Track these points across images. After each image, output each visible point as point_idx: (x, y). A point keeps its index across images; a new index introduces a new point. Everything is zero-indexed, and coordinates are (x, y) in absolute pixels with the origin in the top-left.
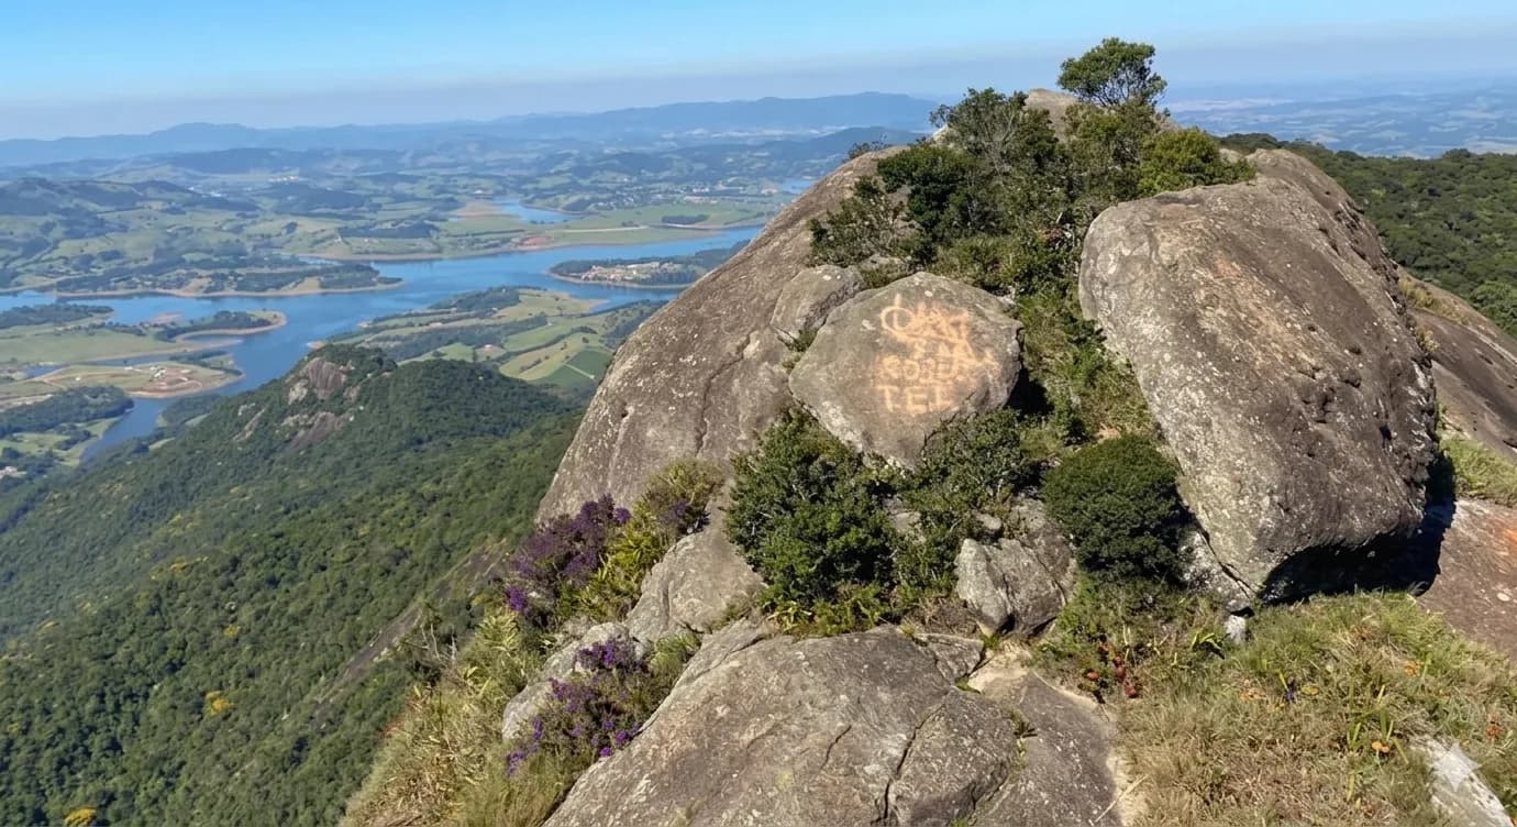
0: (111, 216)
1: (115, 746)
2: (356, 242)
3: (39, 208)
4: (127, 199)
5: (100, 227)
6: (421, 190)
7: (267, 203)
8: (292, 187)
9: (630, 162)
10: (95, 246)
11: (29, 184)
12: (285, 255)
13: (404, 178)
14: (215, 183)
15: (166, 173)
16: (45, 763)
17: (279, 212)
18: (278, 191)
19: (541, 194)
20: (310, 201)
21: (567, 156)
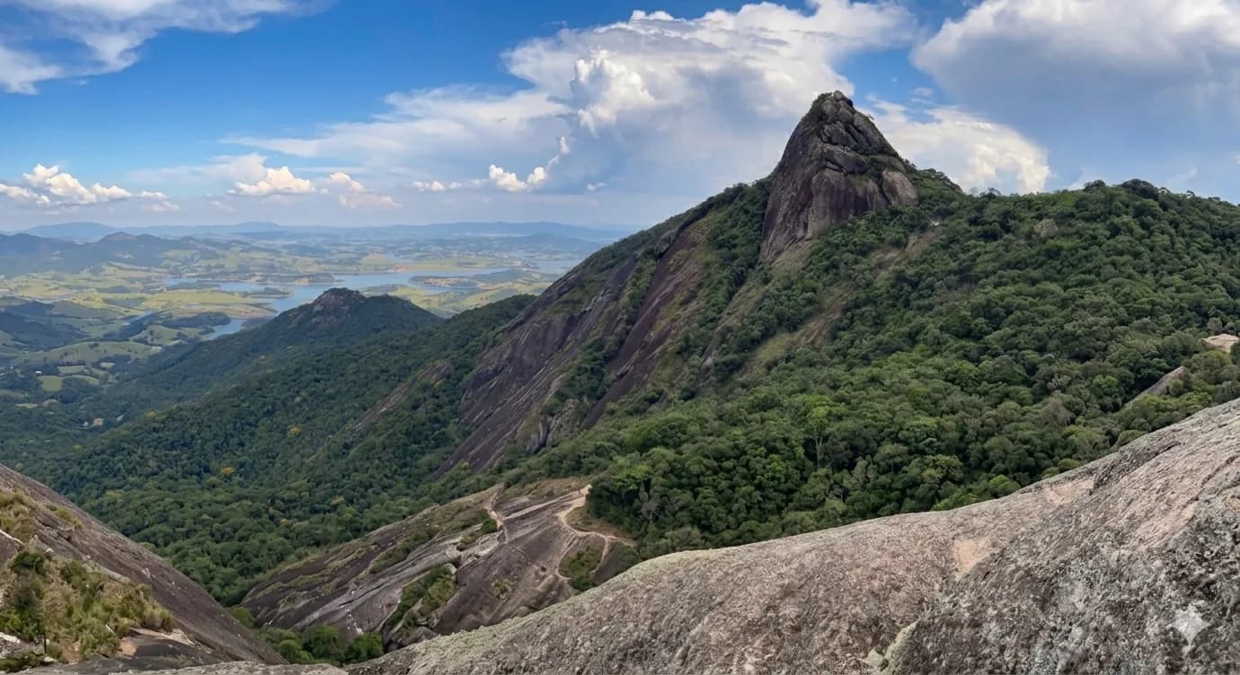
0: (219, 252)
1: (242, 444)
2: (323, 266)
3: (188, 247)
4: (227, 246)
5: (217, 257)
6: (351, 249)
7: (284, 252)
8: (295, 246)
9: (440, 242)
10: (213, 263)
11: (188, 238)
12: (293, 269)
13: (343, 245)
14: (261, 243)
15: (238, 238)
16: (209, 446)
17: (290, 254)
18: (289, 247)
19: (402, 252)
20: (303, 250)
21: (412, 240)
